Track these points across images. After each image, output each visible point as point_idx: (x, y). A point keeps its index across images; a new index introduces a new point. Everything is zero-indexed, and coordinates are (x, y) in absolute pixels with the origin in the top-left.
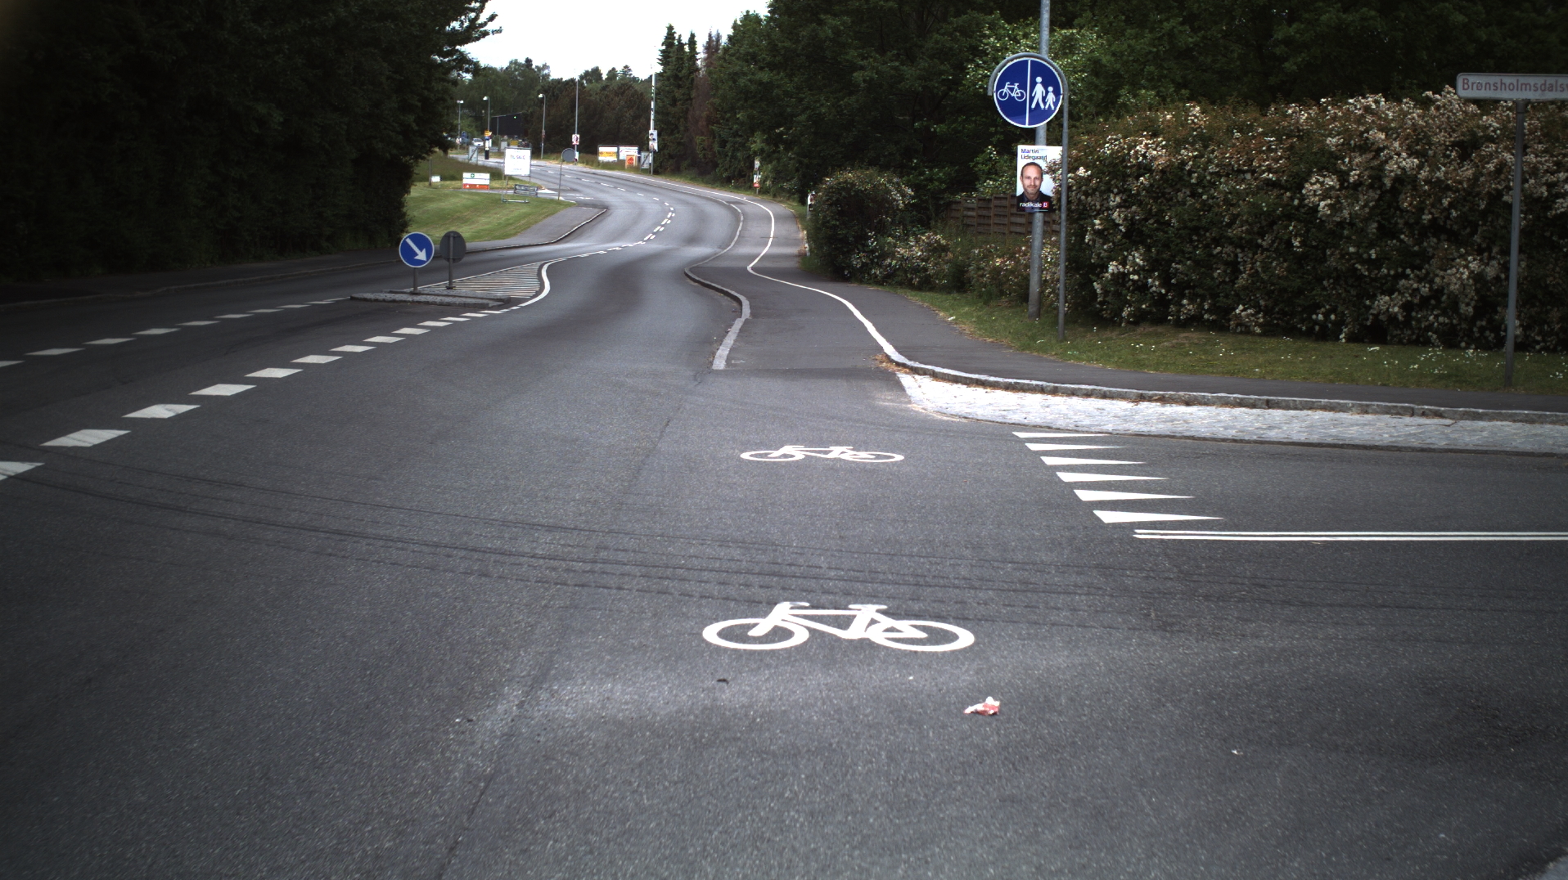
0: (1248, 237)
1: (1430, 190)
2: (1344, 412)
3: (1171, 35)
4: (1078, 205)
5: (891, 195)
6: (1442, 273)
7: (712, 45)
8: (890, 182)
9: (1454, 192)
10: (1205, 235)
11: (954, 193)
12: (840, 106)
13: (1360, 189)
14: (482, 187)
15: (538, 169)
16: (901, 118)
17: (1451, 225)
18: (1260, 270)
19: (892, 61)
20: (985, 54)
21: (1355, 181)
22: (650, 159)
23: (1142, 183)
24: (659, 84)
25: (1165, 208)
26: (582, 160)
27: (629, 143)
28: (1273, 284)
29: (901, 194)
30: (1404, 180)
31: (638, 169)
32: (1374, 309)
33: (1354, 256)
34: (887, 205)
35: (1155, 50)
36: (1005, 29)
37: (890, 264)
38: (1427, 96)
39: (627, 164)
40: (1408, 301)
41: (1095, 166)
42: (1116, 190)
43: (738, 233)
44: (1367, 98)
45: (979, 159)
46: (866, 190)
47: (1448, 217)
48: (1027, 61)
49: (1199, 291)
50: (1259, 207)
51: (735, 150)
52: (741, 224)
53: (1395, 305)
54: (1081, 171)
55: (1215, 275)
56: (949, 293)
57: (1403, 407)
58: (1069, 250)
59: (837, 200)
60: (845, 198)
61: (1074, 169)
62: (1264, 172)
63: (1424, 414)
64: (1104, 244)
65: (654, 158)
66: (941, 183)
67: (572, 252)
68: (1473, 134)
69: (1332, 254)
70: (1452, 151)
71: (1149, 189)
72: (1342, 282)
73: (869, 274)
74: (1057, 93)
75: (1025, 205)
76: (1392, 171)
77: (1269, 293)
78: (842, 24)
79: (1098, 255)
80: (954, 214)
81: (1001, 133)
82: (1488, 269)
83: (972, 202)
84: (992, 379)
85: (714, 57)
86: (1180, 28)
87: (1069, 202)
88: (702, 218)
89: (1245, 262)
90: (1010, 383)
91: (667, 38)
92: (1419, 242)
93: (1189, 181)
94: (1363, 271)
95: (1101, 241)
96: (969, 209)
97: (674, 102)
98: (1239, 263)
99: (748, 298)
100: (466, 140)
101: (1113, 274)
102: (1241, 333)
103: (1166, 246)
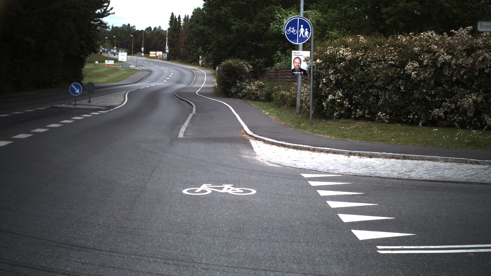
0: (383, 86)
1: (456, 68)
2: (437, 161)
3: (345, 11)
4: (317, 73)
5: (245, 68)
6: (460, 100)
7: (186, 19)
8: (244, 63)
9: (465, 69)
10: (366, 85)
11: (266, 67)
12: (227, 38)
13: (427, 67)
14: (111, 65)
15: (130, 59)
16: (247, 42)
17: (464, 81)
18: (388, 98)
19: (244, 22)
20: (276, 19)
21: (426, 64)
22: (166, 56)
23: (342, 65)
24: (169, 32)
25: (351, 74)
26: (145, 56)
27: (160, 50)
28: (393, 104)
29: (248, 68)
30: (446, 64)
31: (162, 59)
32: (433, 114)
33: (425, 93)
34: (243, 71)
35: (339, 16)
36: (283, 11)
37: (244, 91)
38: (452, 31)
39: (159, 57)
40: (446, 111)
41: (323, 58)
42: (331, 68)
43: (194, 80)
44: (428, 33)
45: (275, 55)
46: (236, 66)
47: (462, 78)
48: (297, 19)
49: (364, 106)
50: (388, 74)
51: (194, 53)
52: (195, 77)
53: (441, 112)
54: (318, 61)
55: (370, 100)
56: (265, 102)
57: (462, 160)
58: (313, 90)
59: (226, 70)
60: (229, 69)
61: (315, 60)
62: (389, 61)
63: (471, 163)
64: (327, 88)
65: (167, 55)
66: (262, 64)
67: (139, 87)
68: (472, 46)
69: (416, 92)
70: (464, 53)
71: (344, 68)
72: (420, 103)
73: (237, 95)
74: (309, 31)
75: (295, 73)
76: (440, 61)
77: (391, 108)
78: (228, 10)
79: (325, 92)
80: (266, 74)
81: (282, 47)
82: (478, 98)
83: (273, 70)
84: (288, 144)
85: (187, 23)
86: (348, 9)
87: (314, 72)
88: (182, 75)
89: (382, 95)
90: (295, 146)
91: (171, 17)
92: (451, 88)
93: (360, 64)
94: (429, 99)
95: (326, 87)
96: (271, 73)
97: (174, 37)
98: (379, 95)
99: (195, 105)
100: (108, 50)
101: (330, 99)
102: (380, 122)
103: (351, 89)
